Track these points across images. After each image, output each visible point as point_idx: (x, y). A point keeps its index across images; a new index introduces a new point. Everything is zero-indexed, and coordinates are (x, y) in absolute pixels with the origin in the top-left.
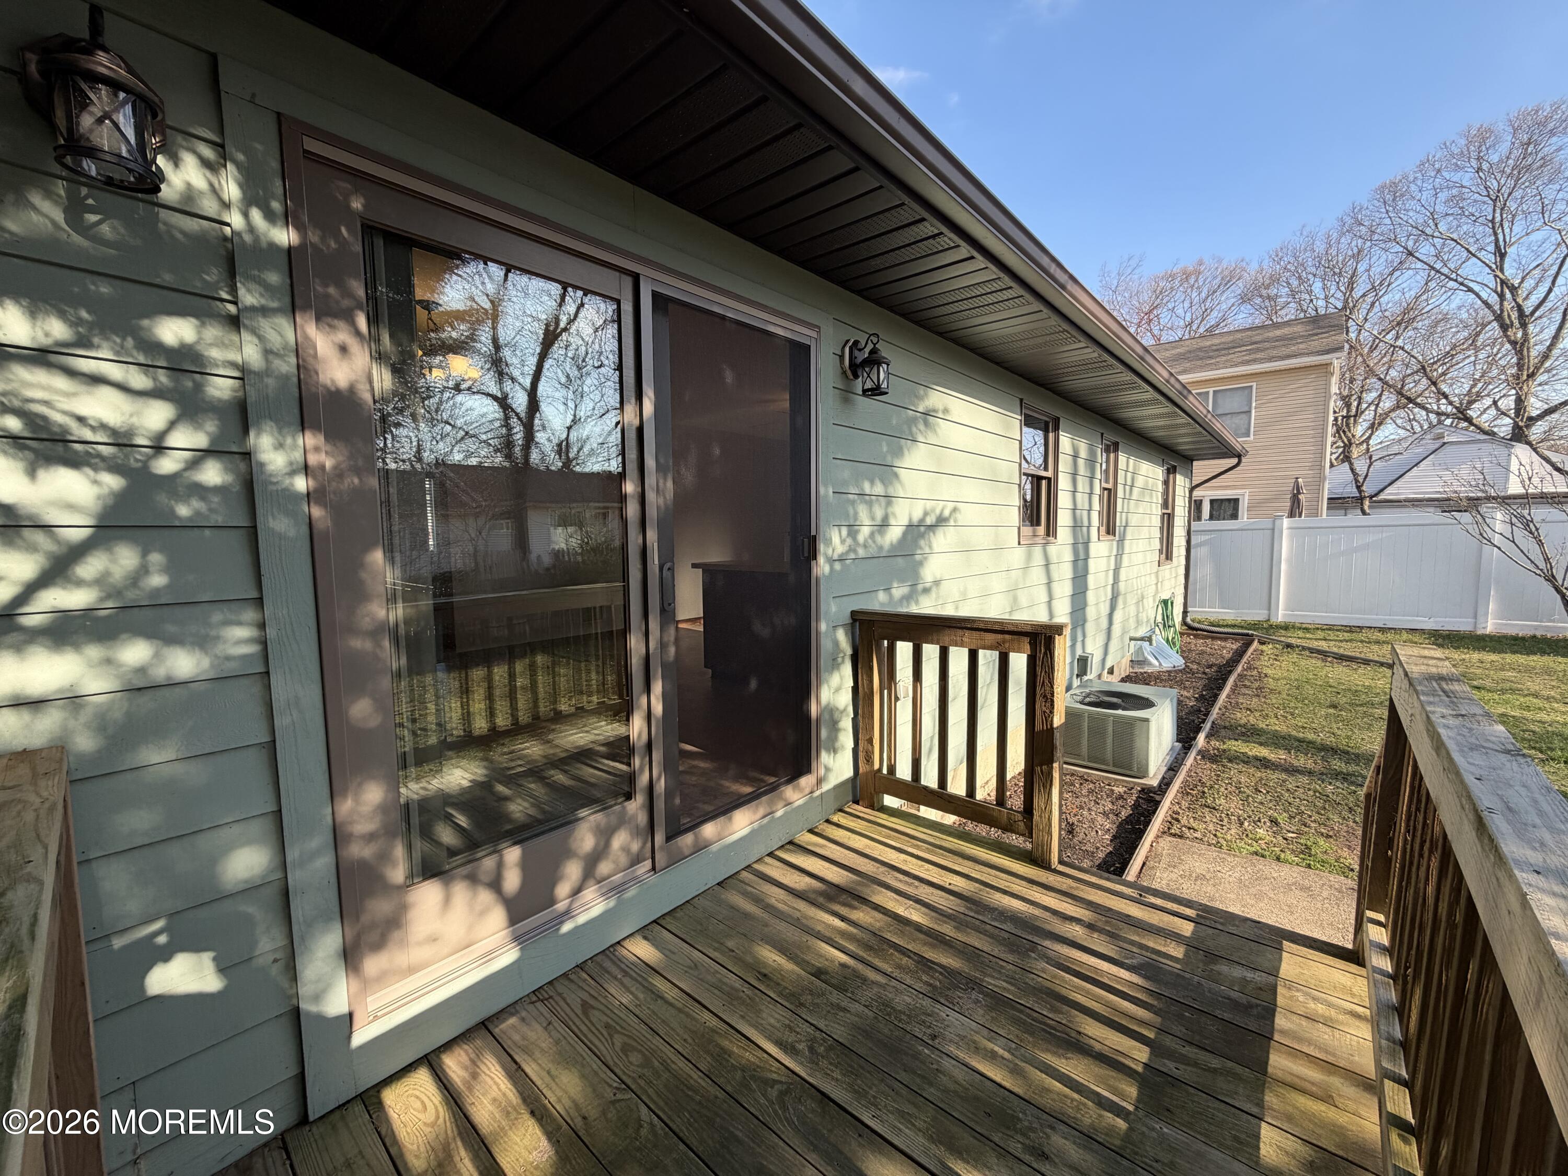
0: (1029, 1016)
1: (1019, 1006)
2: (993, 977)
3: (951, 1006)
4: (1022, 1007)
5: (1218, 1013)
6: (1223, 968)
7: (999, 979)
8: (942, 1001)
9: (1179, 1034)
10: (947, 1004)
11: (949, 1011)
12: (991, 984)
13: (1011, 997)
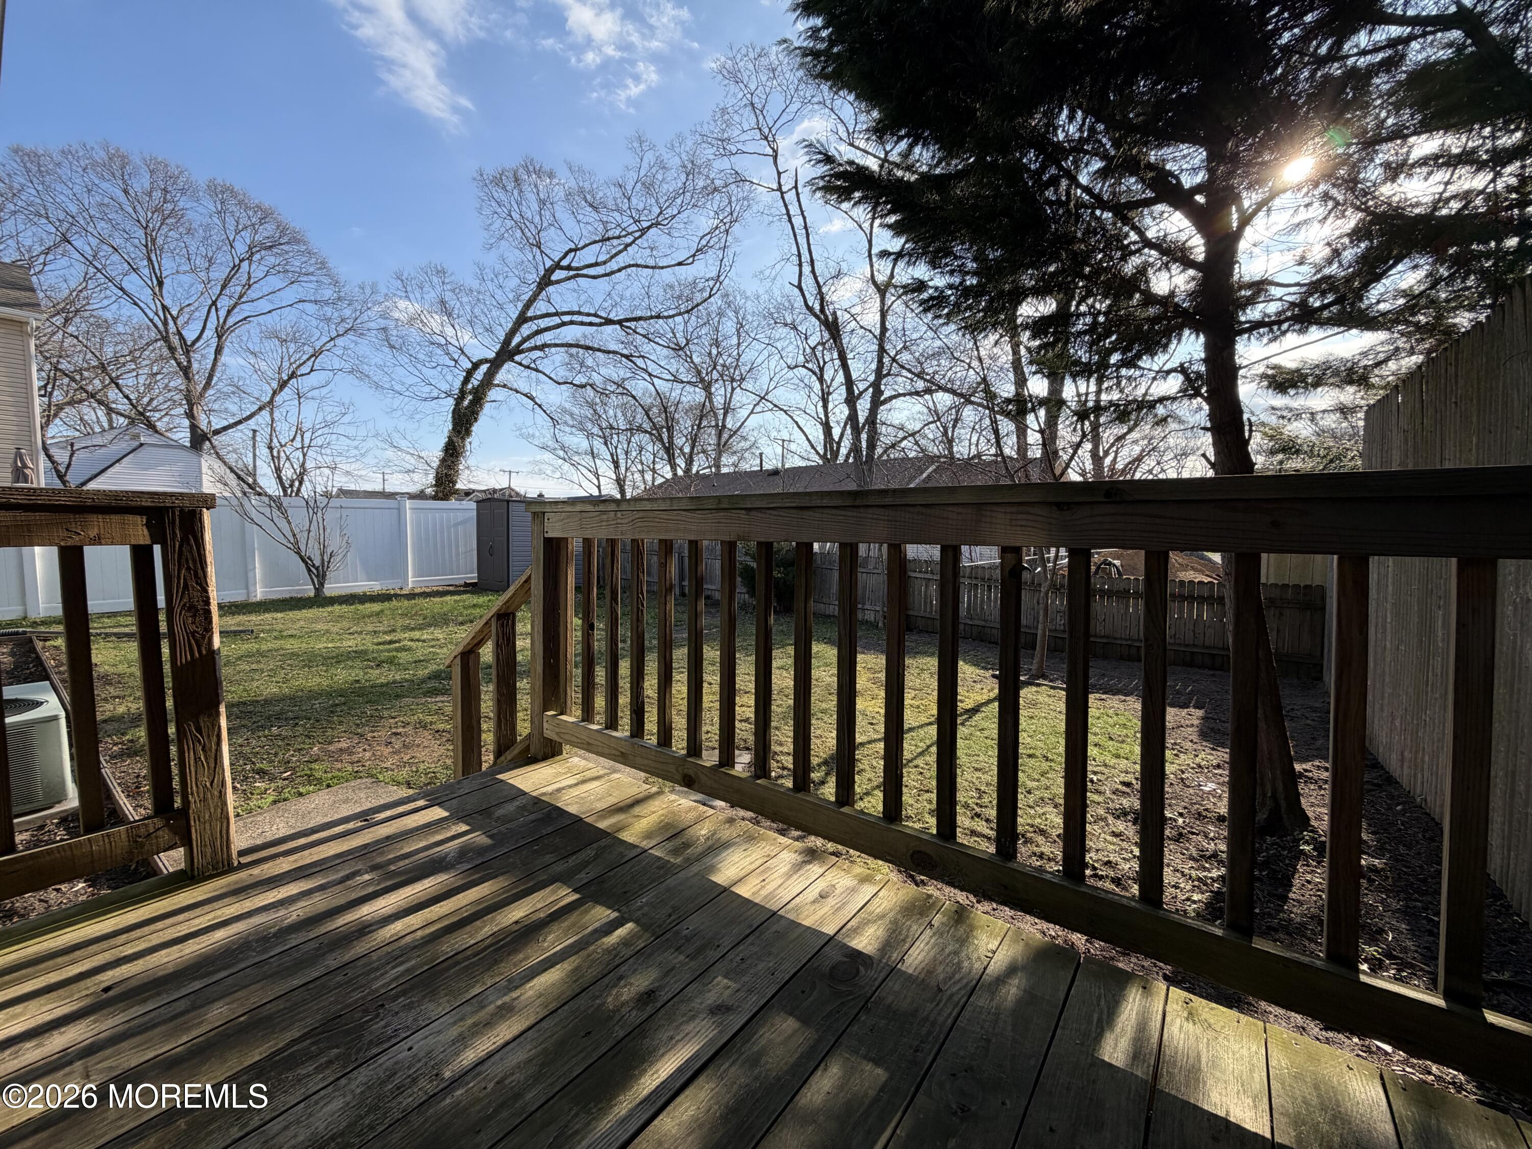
0: (468, 958)
1: (445, 965)
2: (376, 978)
3: (394, 1041)
4: (450, 961)
5: (544, 832)
6: (500, 812)
7: (386, 972)
8: (375, 1051)
9: (553, 860)
10: (385, 1046)
11: (405, 1045)
12: (389, 983)
13: (426, 967)
